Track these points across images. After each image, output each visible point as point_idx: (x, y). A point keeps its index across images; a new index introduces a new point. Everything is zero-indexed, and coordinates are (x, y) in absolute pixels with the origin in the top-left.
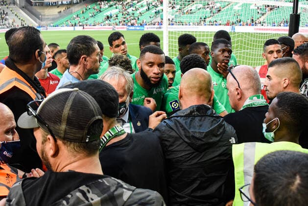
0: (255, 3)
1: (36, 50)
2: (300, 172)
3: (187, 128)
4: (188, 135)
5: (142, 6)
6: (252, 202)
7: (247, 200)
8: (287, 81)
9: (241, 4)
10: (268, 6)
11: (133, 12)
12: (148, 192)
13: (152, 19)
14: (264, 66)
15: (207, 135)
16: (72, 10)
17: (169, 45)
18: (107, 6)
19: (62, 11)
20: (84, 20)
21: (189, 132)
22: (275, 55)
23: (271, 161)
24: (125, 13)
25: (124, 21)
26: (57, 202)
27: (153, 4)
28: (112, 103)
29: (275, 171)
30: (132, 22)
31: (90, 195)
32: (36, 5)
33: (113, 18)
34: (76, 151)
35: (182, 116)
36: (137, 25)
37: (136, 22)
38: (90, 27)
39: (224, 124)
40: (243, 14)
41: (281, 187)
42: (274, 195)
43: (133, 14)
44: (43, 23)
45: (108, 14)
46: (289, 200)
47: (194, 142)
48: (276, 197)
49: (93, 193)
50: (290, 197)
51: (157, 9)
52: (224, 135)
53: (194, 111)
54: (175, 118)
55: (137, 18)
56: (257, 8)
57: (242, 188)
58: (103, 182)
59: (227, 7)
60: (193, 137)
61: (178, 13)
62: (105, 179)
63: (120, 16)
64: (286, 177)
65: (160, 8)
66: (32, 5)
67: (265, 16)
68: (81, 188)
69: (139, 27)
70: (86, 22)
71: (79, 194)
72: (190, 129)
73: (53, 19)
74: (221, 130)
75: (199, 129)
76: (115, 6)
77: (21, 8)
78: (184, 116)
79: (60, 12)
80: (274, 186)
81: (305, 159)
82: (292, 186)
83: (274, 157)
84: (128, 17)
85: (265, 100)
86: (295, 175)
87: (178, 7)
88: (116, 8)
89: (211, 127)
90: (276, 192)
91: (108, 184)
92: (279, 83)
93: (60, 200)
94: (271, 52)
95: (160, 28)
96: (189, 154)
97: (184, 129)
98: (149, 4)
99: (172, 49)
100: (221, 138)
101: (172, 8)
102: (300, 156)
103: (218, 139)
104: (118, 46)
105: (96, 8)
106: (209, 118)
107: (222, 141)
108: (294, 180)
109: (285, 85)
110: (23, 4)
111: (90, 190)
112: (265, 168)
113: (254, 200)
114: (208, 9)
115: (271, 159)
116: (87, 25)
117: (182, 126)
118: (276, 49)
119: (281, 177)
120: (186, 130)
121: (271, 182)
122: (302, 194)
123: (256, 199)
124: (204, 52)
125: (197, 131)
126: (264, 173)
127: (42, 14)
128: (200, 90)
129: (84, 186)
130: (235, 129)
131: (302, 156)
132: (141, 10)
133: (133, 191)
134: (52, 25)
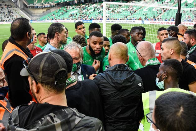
0: (156, 7)
1: (27, 32)
2: (183, 105)
3: (113, 77)
4: (113, 82)
5: (91, 9)
6: (153, 123)
7: (151, 122)
8: (173, 50)
9: (148, 8)
10: (163, 9)
11: (86, 12)
12: (91, 119)
13: (97, 16)
14: (158, 43)
15: (125, 81)
16: (50, 11)
17: (106, 31)
18: (71, 9)
19: (45, 11)
20: (57, 16)
21: (114, 80)
22: (165, 36)
23: (166, 98)
24: (81, 12)
25: (81, 17)
26: (36, 122)
27: (98, 7)
28: (70, 63)
29: (167, 104)
30: (85, 17)
31: (55, 119)
32: (30, 8)
33: (74, 16)
34: (49, 90)
35: (110, 71)
36: (88, 19)
37: (88, 18)
38: (61, 21)
39: (135, 75)
40: (149, 14)
41: (171, 114)
42: (167, 119)
43: (86, 13)
44: (34, 18)
45: (71, 13)
46: (176, 122)
47: (117, 85)
48: (168, 120)
49: (57, 118)
50: (177, 120)
51: (100, 10)
52: (135, 81)
53: (117, 68)
54: (106, 72)
55: (88, 16)
56: (156, 10)
57: (148, 115)
58: (65, 111)
59: (140, 9)
60: (116, 82)
61: (111, 13)
62: (67, 109)
63: (78, 14)
64: (175, 108)
65: (101, 10)
66: (27, 8)
67: (161, 15)
68: (50, 114)
69: (89, 21)
70: (59, 17)
71: (48, 118)
72: (114, 78)
73: (40, 16)
74: (133, 79)
75: (120, 78)
76: (75, 9)
77: (21, 9)
78: (111, 71)
79: (44, 12)
80: (167, 113)
81: (186, 97)
82: (178, 113)
83: (167, 96)
84: (83, 15)
85: (159, 61)
86: (180, 106)
87: (112, 9)
88: (76, 10)
89: (127, 76)
90: (168, 117)
91: (67, 113)
92: (168, 52)
93: (38, 121)
94: (163, 34)
95: (101, 21)
96: (114, 93)
97: (111, 78)
98: (95, 7)
99: (108, 33)
100: (133, 83)
101: (108, 10)
102: (183, 95)
103: (131, 84)
104: (80, 29)
105: (64, 9)
106: (125, 71)
107: (134, 85)
108: (179, 109)
109: (172, 53)
110: (22, 7)
111: (56, 116)
112: (161, 102)
113: (155, 122)
114: (129, 11)
115: (165, 97)
116: (59, 20)
117: (110, 77)
118: (165, 33)
119: (171, 108)
120: (112, 79)
121: (165, 111)
122: (184, 118)
123: (156, 121)
124: (127, 35)
125: (119, 79)
126: (160, 105)
127: (33, 13)
128: (122, 55)
129: (52, 113)
130: (141, 78)
131: (184, 95)
132: (90, 11)
133: (82, 118)
134: (39, 19)
